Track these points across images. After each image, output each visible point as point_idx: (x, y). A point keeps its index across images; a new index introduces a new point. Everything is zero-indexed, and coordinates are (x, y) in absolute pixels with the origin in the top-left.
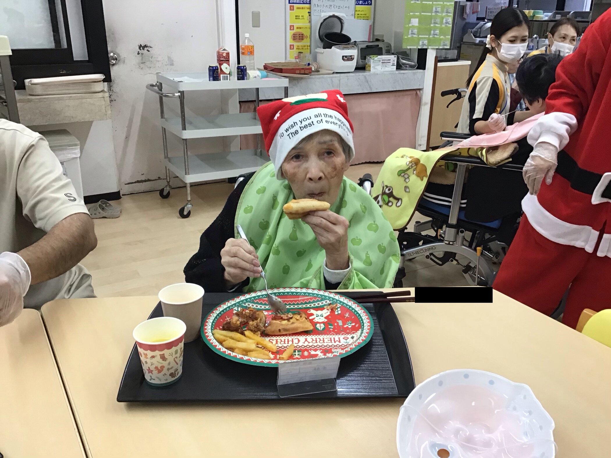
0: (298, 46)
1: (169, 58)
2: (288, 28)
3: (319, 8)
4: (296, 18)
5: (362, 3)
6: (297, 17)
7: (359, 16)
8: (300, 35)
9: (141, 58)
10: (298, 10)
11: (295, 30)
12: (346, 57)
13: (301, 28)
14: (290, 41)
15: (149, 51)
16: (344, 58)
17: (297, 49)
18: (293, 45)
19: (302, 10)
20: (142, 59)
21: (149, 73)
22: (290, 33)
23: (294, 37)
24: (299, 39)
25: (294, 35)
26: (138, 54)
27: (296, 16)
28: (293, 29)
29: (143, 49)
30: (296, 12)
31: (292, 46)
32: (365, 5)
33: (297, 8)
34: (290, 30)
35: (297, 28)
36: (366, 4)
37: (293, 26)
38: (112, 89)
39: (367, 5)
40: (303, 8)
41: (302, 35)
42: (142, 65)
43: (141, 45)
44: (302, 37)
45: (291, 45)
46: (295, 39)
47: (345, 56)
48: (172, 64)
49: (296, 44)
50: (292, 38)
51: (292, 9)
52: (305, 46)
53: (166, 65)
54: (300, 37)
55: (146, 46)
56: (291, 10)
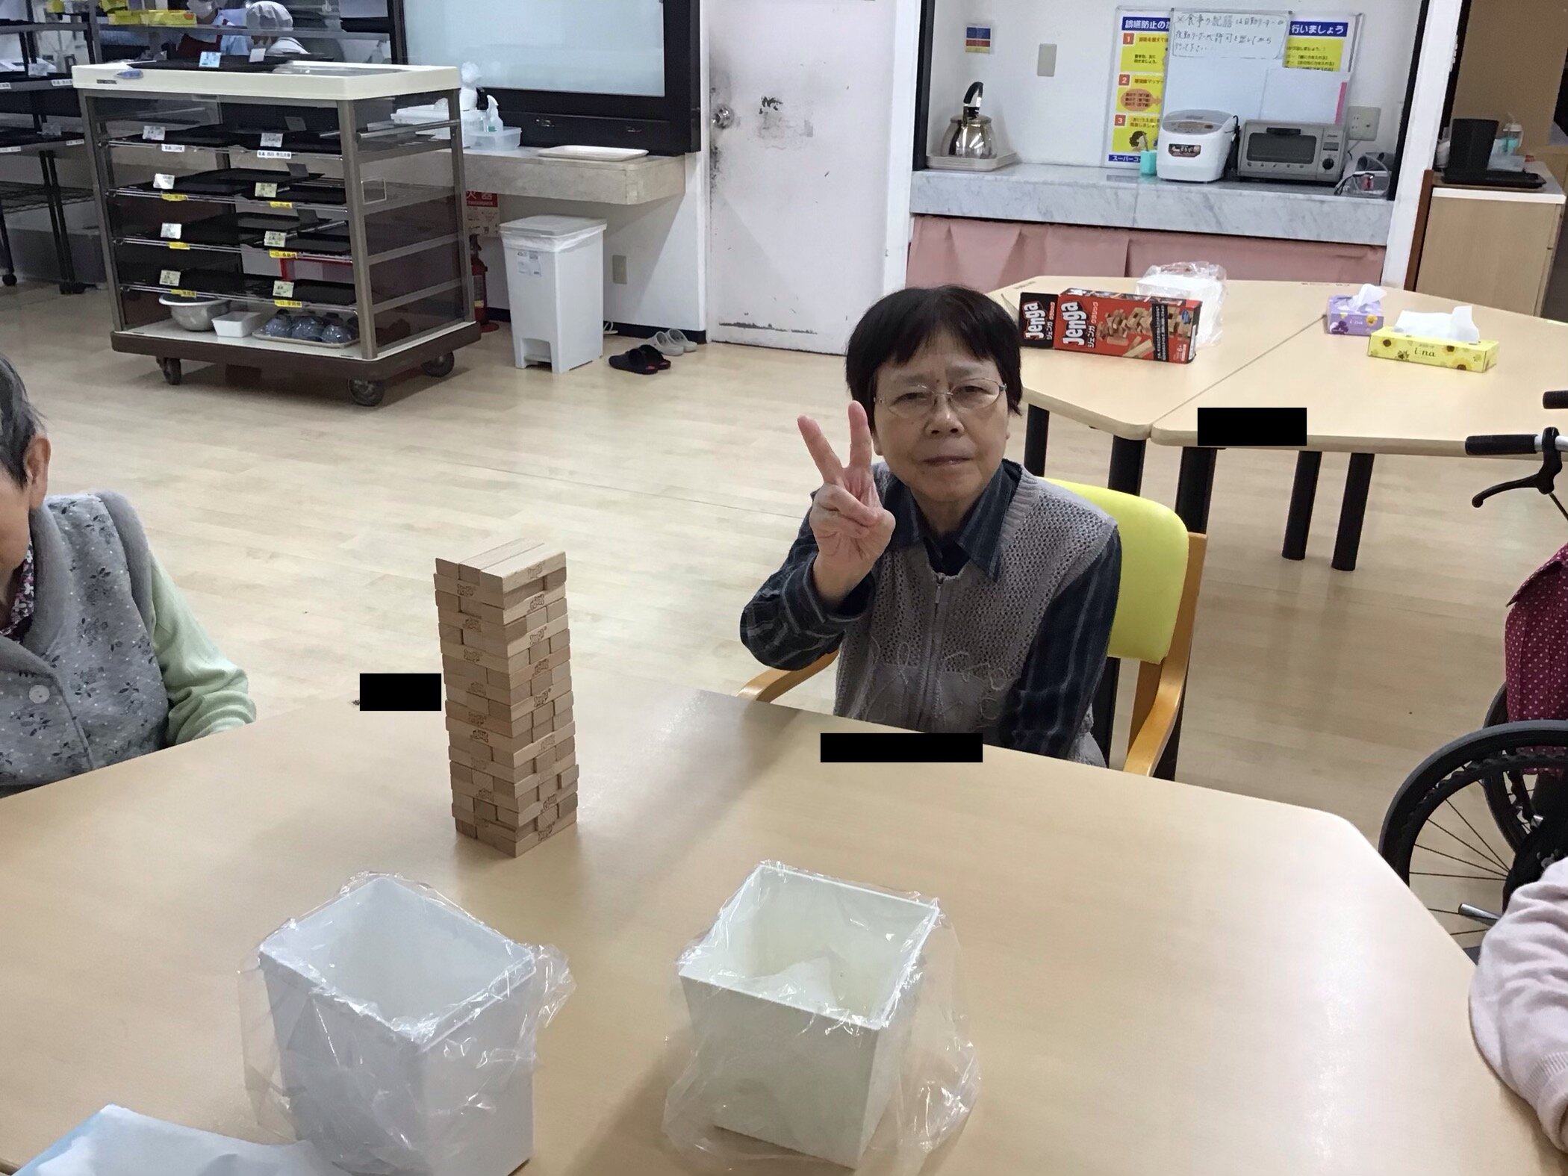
0: (1135, 119)
1: (807, 123)
2: (1117, 79)
3: (1189, 41)
4: (1136, 61)
5: (1317, 31)
6: (1138, 59)
7: (1303, 60)
8: (1141, 95)
9: (763, 120)
10: (1143, 42)
11: (1132, 86)
12: (1177, 148)
13: (1145, 81)
14: (1117, 108)
15: (776, 109)
16: (1174, 149)
17: (1132, 124)
18: (1124, 117)
19: (1153, 44)
20: (765, 122)
21: (773, 146)
22: (1119, 91)
23: (1127, 99)
24: (1140, 105)
25: (1128, 94)
26: (761, 112)
27: (1136, 56)
28: (1127, 83)
29: (769, 105)
30: (1137, 47)
31: (1121, 119)
32: (1325, 34)
33: (1141, 39)
34: (1121, 83)
35: (1137, 81)
36: (1328, 32)
37: (1128, 77)
38: (717, 164)
39: (1330, 35)
40: (1154, 40)
41: (1148, 96)
42: (763, 132)
43: (765, 99)
44: (1147, 100)
45: (1117, 117)
46: (1130, 104)
47: (1175, 145)
48: (810, 134)
49: (1130, 115)
50: (1122, 101)
51: (1128, 40)
52: (1152, 121)
53: (800, 135)
54: (1140, 100)
55: (772, 101)
56: (1125, 42)
